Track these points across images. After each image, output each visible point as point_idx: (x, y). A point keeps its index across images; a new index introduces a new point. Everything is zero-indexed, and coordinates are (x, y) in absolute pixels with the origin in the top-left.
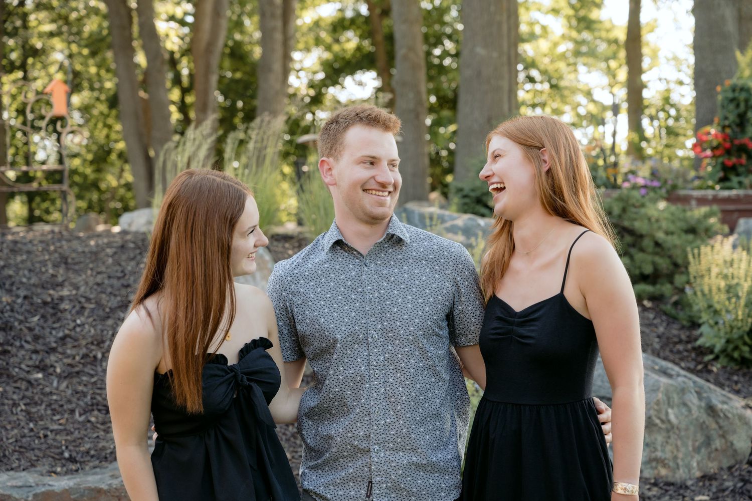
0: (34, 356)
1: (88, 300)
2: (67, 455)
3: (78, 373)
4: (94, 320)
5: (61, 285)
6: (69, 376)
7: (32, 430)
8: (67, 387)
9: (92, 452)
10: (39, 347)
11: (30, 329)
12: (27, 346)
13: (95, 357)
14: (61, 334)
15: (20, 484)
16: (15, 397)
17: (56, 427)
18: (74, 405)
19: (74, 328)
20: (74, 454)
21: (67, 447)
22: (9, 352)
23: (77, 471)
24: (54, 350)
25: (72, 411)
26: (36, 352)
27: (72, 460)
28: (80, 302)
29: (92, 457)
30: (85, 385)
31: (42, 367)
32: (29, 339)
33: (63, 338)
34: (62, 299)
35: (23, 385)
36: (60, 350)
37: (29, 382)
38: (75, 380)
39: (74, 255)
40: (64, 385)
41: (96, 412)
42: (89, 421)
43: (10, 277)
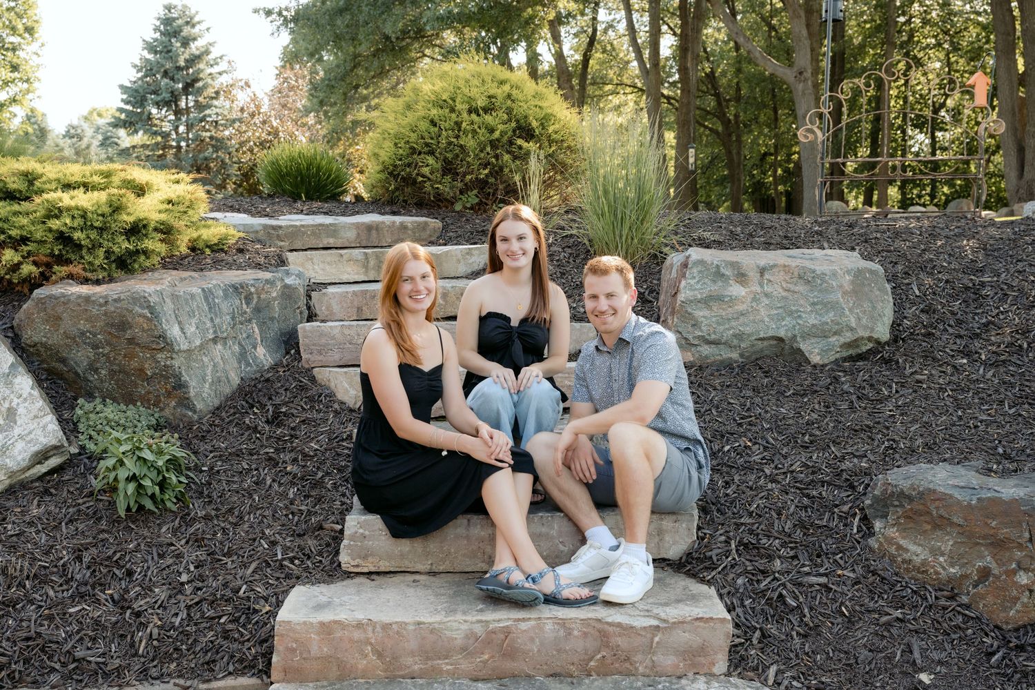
0: (958, 341)
1: (1011, 287)
2: (1000, 450)
3: (1004, 361)
4: (1018, 308)
5: (981, 271)
6: (995, 365)
7: (960, 418)
8: (994, 376)
9: (1028, 451)
10: (963, 332)
11: (953, 313)
12: (951, 330)
13: (1020, 346)
14: (984, 320)
15: (962, 484)
16: (941, 381)
17: (985, 418)
18: (1003, 396)
19: (998, 314)
20: (1009, 451)
21: (1000, 442)
22: (933, 334)
23: (1016, 471)
24: (978, 336)
25: (1001, 403)
26: (961, 337)
27: (1006, 456)
28: (1002, 289)
29: (1029, 456)
30: (1012, 375)
31: (966, 353)
32: (952, 323)
33: (986, 325)
34: (983, 284)
35: (949, 370)
36: (984, 336)
37: (954, 367)
38: (1002, 370)
39: (992, 242)
40: (991, 373)
41: (1026, 406)
42: (1020, 415)
43: (931, 260)
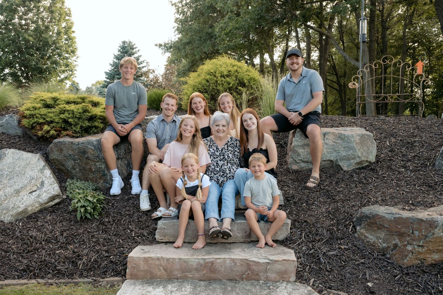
0: (402, 162)
1: (426, 142)
2: (411, 202)
3: (419, 170)
4: (428, 150)
5: (416, 136)
6: (415, 171)
7: (398, 190)
8: (414, 175)
9: (421, 203)
10: (404, 159)
11: (401, 152)
12: (400, 158)
13: (426, 165)
14: (413, 155)
15: (389, 212)
16: (393, 177)
17: (407, 190)
18: (416, 183)
19: (419, 153)
20: (414, 202)
21: (411, 199)
22: (392, 160)
23: (414, 209)
24: (410, 160)
25: (415, 185)
26: (403, 161)
27: (412, 204)
28: (422, 143)
29: (421, 204)
30: (421, 175)
31: (404, 167)
32: (400, 155)
33: (414, 156)
34: (415, 142)
35: (396, 173)
36: (412, 161)
37: (399, 172)
38: (417, 173)
39: (422, 126)
40: (413, 174)
41: (425, 186)
42: (421, 190)
43: (396, 132)
